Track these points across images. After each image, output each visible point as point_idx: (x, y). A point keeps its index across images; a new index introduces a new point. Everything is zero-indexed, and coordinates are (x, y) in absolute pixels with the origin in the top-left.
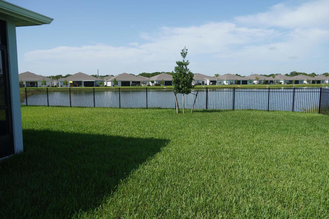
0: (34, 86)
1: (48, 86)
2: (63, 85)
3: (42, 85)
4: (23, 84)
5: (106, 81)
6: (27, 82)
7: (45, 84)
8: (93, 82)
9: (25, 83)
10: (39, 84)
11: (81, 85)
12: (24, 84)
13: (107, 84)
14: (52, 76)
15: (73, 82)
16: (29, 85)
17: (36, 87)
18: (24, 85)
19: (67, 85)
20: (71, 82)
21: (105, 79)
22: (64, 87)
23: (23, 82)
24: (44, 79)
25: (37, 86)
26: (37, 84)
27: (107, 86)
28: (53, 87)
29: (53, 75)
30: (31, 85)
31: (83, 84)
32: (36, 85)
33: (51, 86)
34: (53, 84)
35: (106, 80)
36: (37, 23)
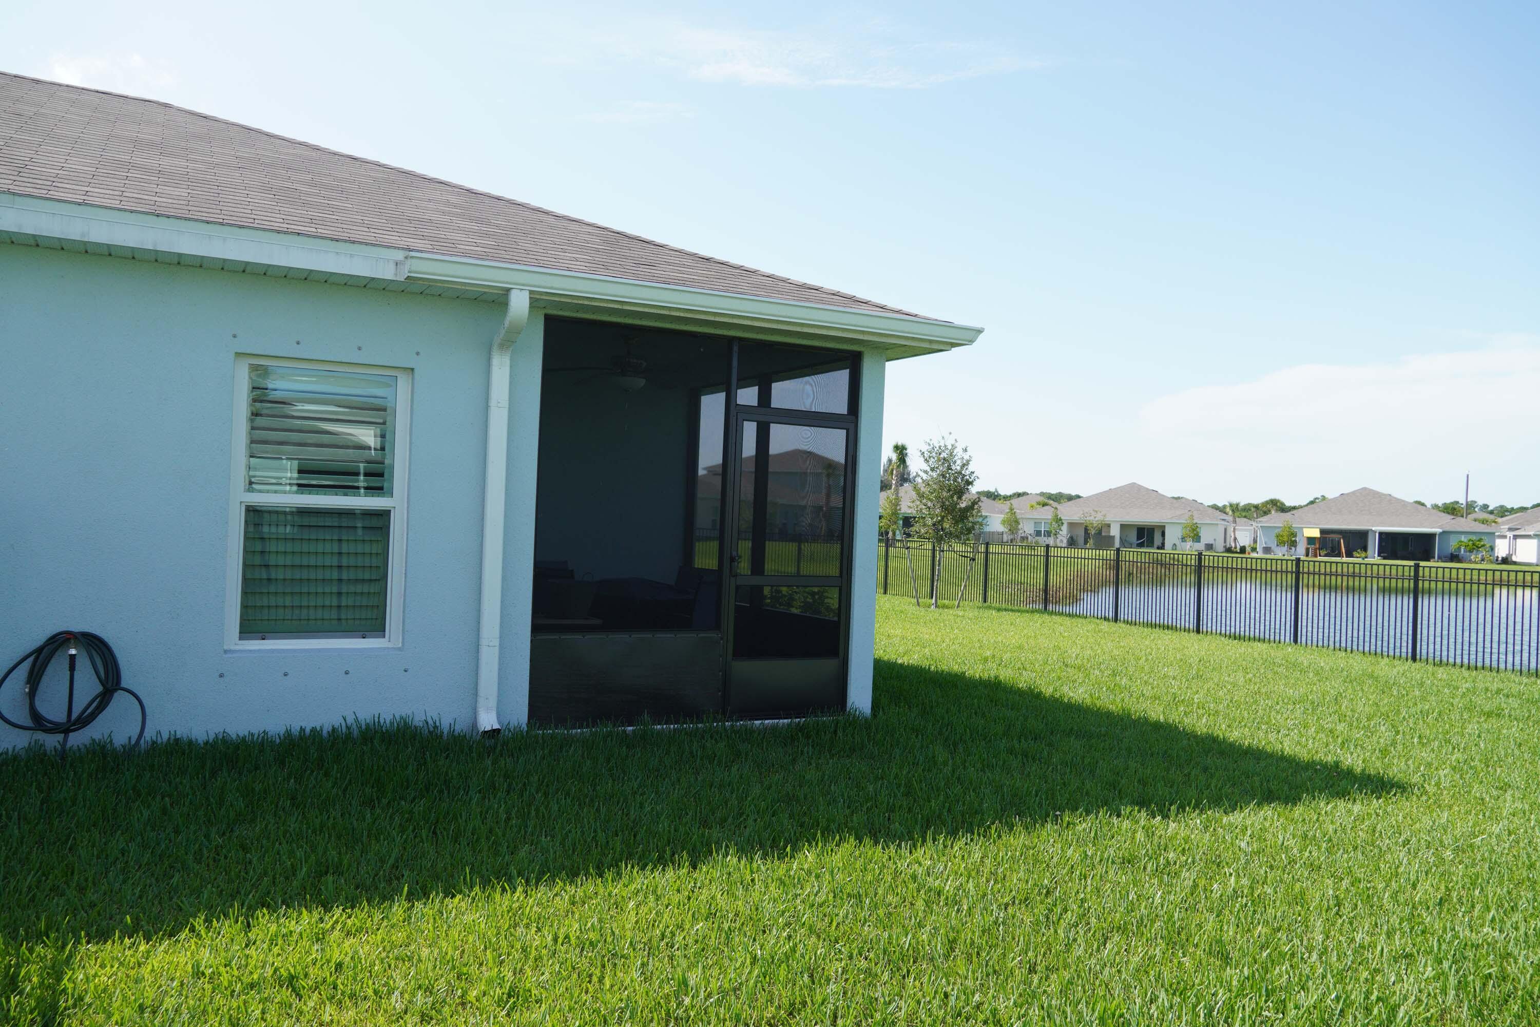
0: (1150, 543)
1: (1209, 547)
2: (1273, 545)
3: (1183, 539)
4: (1109, 532)
5: (1510, 534)
6: (1124, 527)
7: (1197, 538)
8: (1430, 537)
9: (1115, 531)
10: (1172, 536)
11: (1365, 549)
12: (1112, 534)
13: (1513, 549)
14: (1231, 505)
15: (1323, 532)
16: (1133, 537)
17: (1158, 548)
18: (1114, 537)
19: (1293, 544)
20: (1316, 533)
21: (1503, 526)
22: (1280, 553)
23: (1109, 526)
24: (1192, 516)
25: (1162, 547)
26: (1163, 534)
27: (1515, 563)
28: (1229, 550)
29: (1234, 501)
30: (1138, 539)
31: (1374, 544)
32: (1157, 540)
33: (1222, 549)
34: (1235, 539)
35: (1510, 529)
36: (935, 347)
